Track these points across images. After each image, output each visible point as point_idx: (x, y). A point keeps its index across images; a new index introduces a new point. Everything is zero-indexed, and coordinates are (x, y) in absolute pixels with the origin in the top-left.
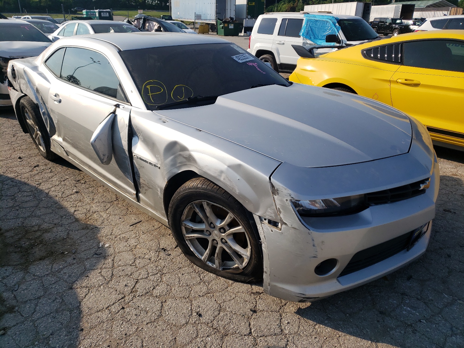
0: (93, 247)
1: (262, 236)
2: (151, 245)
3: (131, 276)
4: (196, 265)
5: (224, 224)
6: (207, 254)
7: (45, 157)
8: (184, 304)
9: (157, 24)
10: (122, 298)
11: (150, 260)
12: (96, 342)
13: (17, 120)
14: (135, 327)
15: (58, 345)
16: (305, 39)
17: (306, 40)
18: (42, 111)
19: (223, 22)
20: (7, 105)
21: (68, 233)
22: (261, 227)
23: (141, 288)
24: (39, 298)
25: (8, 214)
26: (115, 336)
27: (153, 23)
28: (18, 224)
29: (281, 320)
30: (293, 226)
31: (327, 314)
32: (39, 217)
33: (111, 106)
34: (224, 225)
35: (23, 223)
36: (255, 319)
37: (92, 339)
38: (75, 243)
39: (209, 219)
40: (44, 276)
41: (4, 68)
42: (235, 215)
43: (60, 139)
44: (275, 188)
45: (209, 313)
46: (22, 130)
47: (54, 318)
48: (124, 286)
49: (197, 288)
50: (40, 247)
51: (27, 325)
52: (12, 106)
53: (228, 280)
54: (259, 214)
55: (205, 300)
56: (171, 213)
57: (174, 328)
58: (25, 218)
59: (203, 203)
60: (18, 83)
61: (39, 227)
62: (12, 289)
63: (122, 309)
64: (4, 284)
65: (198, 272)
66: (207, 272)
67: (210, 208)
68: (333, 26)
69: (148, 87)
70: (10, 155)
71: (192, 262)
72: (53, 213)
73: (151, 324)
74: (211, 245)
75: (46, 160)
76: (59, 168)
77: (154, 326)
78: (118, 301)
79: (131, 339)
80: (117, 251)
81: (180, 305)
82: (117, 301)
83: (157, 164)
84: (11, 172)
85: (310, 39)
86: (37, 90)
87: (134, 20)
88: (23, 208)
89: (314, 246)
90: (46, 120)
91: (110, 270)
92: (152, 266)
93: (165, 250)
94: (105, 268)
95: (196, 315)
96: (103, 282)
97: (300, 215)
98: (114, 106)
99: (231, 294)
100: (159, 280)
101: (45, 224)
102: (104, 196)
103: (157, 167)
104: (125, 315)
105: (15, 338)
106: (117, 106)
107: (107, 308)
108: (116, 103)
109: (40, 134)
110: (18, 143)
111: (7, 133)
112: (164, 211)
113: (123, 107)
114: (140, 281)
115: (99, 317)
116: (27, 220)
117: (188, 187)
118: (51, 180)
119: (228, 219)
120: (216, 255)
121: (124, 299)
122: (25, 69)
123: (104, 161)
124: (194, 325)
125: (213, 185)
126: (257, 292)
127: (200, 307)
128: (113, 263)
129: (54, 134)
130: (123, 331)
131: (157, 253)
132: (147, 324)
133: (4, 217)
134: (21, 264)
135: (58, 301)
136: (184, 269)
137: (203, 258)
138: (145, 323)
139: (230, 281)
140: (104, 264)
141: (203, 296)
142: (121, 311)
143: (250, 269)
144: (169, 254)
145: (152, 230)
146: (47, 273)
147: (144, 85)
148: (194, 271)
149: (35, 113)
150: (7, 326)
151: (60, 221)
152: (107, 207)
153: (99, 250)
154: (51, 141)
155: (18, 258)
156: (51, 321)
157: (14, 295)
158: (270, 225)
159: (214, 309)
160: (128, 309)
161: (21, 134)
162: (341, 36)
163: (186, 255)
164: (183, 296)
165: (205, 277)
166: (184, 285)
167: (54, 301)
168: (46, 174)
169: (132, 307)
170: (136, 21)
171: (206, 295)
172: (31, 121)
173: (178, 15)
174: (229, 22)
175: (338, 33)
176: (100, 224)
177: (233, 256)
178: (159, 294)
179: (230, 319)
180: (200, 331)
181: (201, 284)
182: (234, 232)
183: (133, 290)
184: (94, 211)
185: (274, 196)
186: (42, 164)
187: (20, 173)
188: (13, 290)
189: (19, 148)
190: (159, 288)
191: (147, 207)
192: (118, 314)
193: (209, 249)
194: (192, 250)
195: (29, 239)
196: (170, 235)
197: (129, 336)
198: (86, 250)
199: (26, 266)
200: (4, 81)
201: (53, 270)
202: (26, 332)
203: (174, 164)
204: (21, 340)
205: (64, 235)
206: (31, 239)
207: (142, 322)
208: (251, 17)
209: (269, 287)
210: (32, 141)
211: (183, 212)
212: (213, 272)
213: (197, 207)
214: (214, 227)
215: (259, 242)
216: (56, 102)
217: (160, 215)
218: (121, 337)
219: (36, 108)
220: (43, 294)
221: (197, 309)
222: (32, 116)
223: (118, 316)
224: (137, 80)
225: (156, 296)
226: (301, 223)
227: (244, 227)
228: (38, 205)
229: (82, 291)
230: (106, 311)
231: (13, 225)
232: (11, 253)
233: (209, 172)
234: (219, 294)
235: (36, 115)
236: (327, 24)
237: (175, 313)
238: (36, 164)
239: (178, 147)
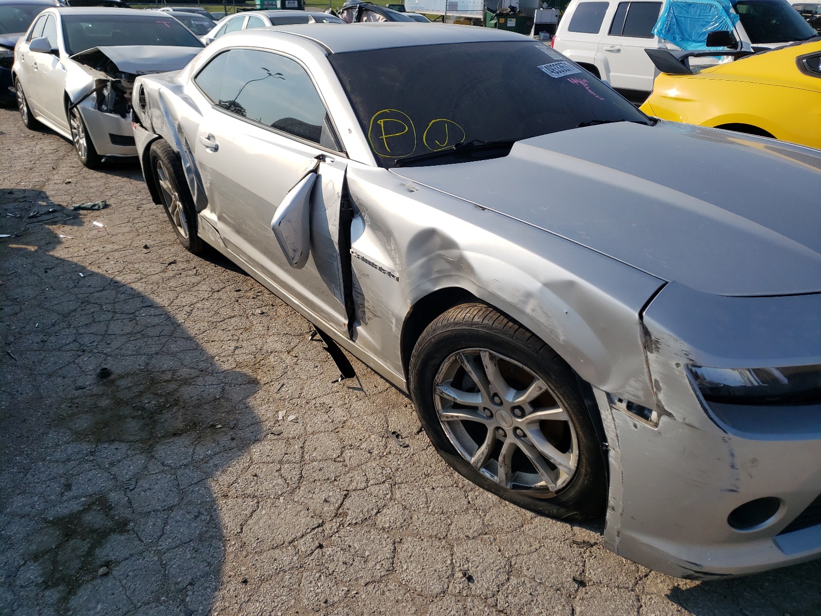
0: (266, 418)
1: (610, 433)
2: (371, 423)
3: (336, 483)
4: (459, 473)
5: (524, 400)
6: (483, 454)
7: (187, 248)
8: (438, 551)
9: (382, 17)
10: (319, 526)
11: (369, 452)
12: (270, 609)
13: (143, 181)
14: (344, 588)
15: (201, 608)
16: (663, 41)
17: (665, 42)
18: (185, 165)
19: (497, 15)
20: (129, 156)
21: (223, 389)
22: (610, 417)
23: (355, 507)
24: (171, 509)
25: (124, 346)
26: (307, 603)
27: (375, 16)
28: (140, 365)
29: (639, 608)
30: (687, 421)
31: (741, 609)
32: (174, 354)
33: (311, 159)
34: (524, 402)
35: (147, 364)
36: (583, 599)
37: (264, 603)
38: (235, 408)
39: (490, 386)
40: (180, 467)
41: (128, 91)
42: (550, 384)
43: (213, 217)
44: (653, 338)
45: (488, 576)
46: (151, 198)
47: (196, 551)
48: (322, 501)
49: (462, 521)
50: (174, 410)
51: (149, 560)
52: (137, 157)
53: (523, 510)
54: (607, 388)
55: (479, 547)
56: (415, 367)
57: (419, 600)
58: (151, 355)
59: (482, 354)
60: (148, 116)
61: (173, 374)
62: (126, 487)
63: (318, 547)
64: (111, 475)
65: (463, 488)
66: (481, 490)
67: (495, 366)
68: (724, 13)
69: (381, 122)
70: (130, 241)
71: (450, 465)
72: (197, 349)
73: (375, 586)
74: (491, 437)
75: (189, 253)
76: (210, 268)
77: (379, 591)
78: (311, 532)
79: (336, 612)
80: (309, 430)
81: (429, 551)
82: (309, 531)
83: (394, 271)
84: (132, 270)
85: (674, 40)
86: (180, 128)
87: (341, 10)
88: (148, 336)
89: (733, 466)
90: (192, 181)
91: (297, 466)
92: (374, 465)
93: (397, 436)
94: (289, 462)
95: (461, 578)
96: (284, 490)
97: (707, 397)
98: (315, 158)
99: (532, 539)
100: (388, 496)
101: (184, 370)
102: (288, 323)
103: (393, 276)
104: (324, 561)
105: (126, 584)
106: (321, 158)
107: (292, 542)
108: (319, 152)
109: (181, 206)
110: (144, 222)
111: (127, 202)
112: (401, 362)
113: (333, 160)
114: (352, 494)
115: (275, 560)
116: (153, 359)
117: (453, 320)
118: (196, 288)
119: (532, 392)
120: (501, 458)
121: (321, 528)
122: (161, 91)
123: (295, 262)
124: (459, 598)
125: (506, 320)
126: (584, 542)
127: (469, 562)
128: (303, 453)
129: (205, 208)
130: (320, 594)
131: (384, 439)
132: (366, 585)
133: (117, 350)
134: (142, 441)
135: (203, 518)
136: (435, 477)
137: (473, 460)
138: (362, 582)
139: (528, 512)
140: (285, 454)
141: (473, 538)
142: (316, 552)
143: (572, 493)
144: (405, 445)
145: (374, 393)
146: (185, 462)
147: (372, 119)
148: (455, 485)
149: (174, 170)
150: (113, 558)
151: (209, 365)
152: (292, 345)
153: (277, 425)
154: (199, 219)
155: (137, 429)
156: (191, 558)
157: (129, 499)
158: (630, 413)
159: (497, 568)
160: (330, 549)
161: (149, 206)
162: (740, 34)
163: (439, 450)
164: (435, 533)
165: (476, 498)
166: (436, 511)
167: (196, 517)
168: (188, 278)
169: (337, 545)
170: (345, 11)
171: (481, 536)
172: (168, 183)
173: (417, 4)
174: (507, 14)
175: (732, 28)
176: (280, 375)
177: (538, 465)
178: (388, 525)
179: (531, 594)
180: (471, 612)
181: (470, 512)
182: (543, 418)
183: (339, 512)
184: (269, 350)
185: (648, 353)
186: (181, 260)
187: (144, 273)
188: (126, 489)
189: (145, 229)
190: (389, 512)
191: (368, 350)
192: (311, 558)
193: (488, 445)
194: (452, 442)
195: (157, 394)
196: (406, 406)
197: (333, 605)
198: (254, 424)
199: (150, 446)
200: (127, 114)
201: (196, 457)
202: (146, 573)
203: (426, 272)
204: (137, 589)
205: (215, 391)
206: (160, 395)
207: (357, 579)
208: (548, 6)
209: (617, 540)
210: (167, 219)
211: (439, 368)
212: (493, 490)
213: (468, 362)
214: (501, 404)
215: (602, 447)
216: (208, 150)
217: (392, 368)
218: (317, 605)
219: (175, 159)
220: (178, 503)
221: (463, 565)
222: (170, 174)
223: (311, 562)
224: (361, 109)
225: (384, 529)
226: (706, 416)
227: (568, 412)
228: (173, 333)
229: (245, 503)
230: (289, 548)
231: (130, 367)
232: (126, 418)
233: (500, 293)
234: (506, 538)
235: (175, 172)
236: (712, 12)
237: (419, 567)
238: (171, 260)
239: (437, 240)
